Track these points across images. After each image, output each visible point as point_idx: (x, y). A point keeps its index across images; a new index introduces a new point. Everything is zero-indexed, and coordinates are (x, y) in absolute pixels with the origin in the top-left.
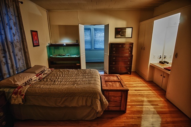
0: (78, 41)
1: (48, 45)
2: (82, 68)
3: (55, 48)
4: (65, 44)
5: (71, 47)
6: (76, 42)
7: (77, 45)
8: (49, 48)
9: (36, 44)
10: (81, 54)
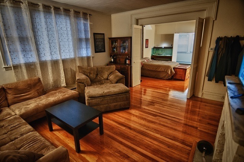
0: (172, 45)
1: (152, 47)
2: (172, 61)
3: (156, 50)
4: (163, 47)
5: (167, 49)
6: (171, 46)
7: (171, 48)
8: (153, 50)
9: (147, 47)
10: (173, 55)
